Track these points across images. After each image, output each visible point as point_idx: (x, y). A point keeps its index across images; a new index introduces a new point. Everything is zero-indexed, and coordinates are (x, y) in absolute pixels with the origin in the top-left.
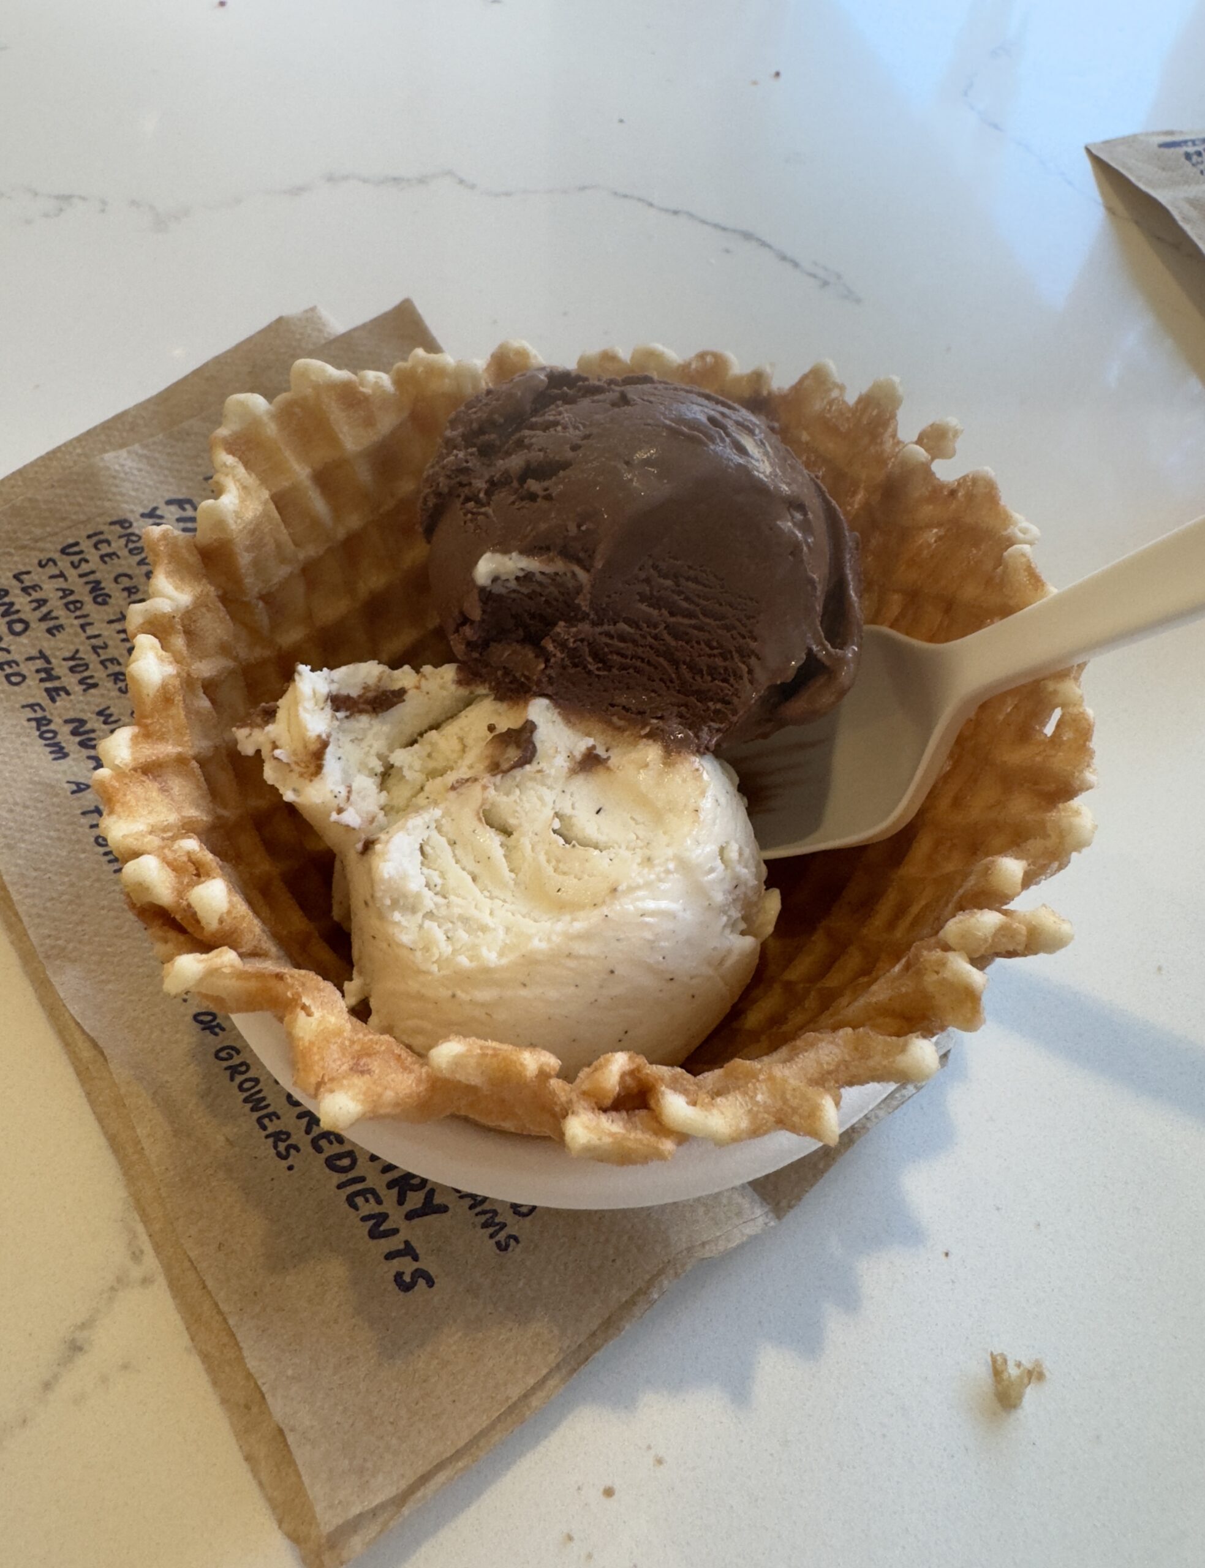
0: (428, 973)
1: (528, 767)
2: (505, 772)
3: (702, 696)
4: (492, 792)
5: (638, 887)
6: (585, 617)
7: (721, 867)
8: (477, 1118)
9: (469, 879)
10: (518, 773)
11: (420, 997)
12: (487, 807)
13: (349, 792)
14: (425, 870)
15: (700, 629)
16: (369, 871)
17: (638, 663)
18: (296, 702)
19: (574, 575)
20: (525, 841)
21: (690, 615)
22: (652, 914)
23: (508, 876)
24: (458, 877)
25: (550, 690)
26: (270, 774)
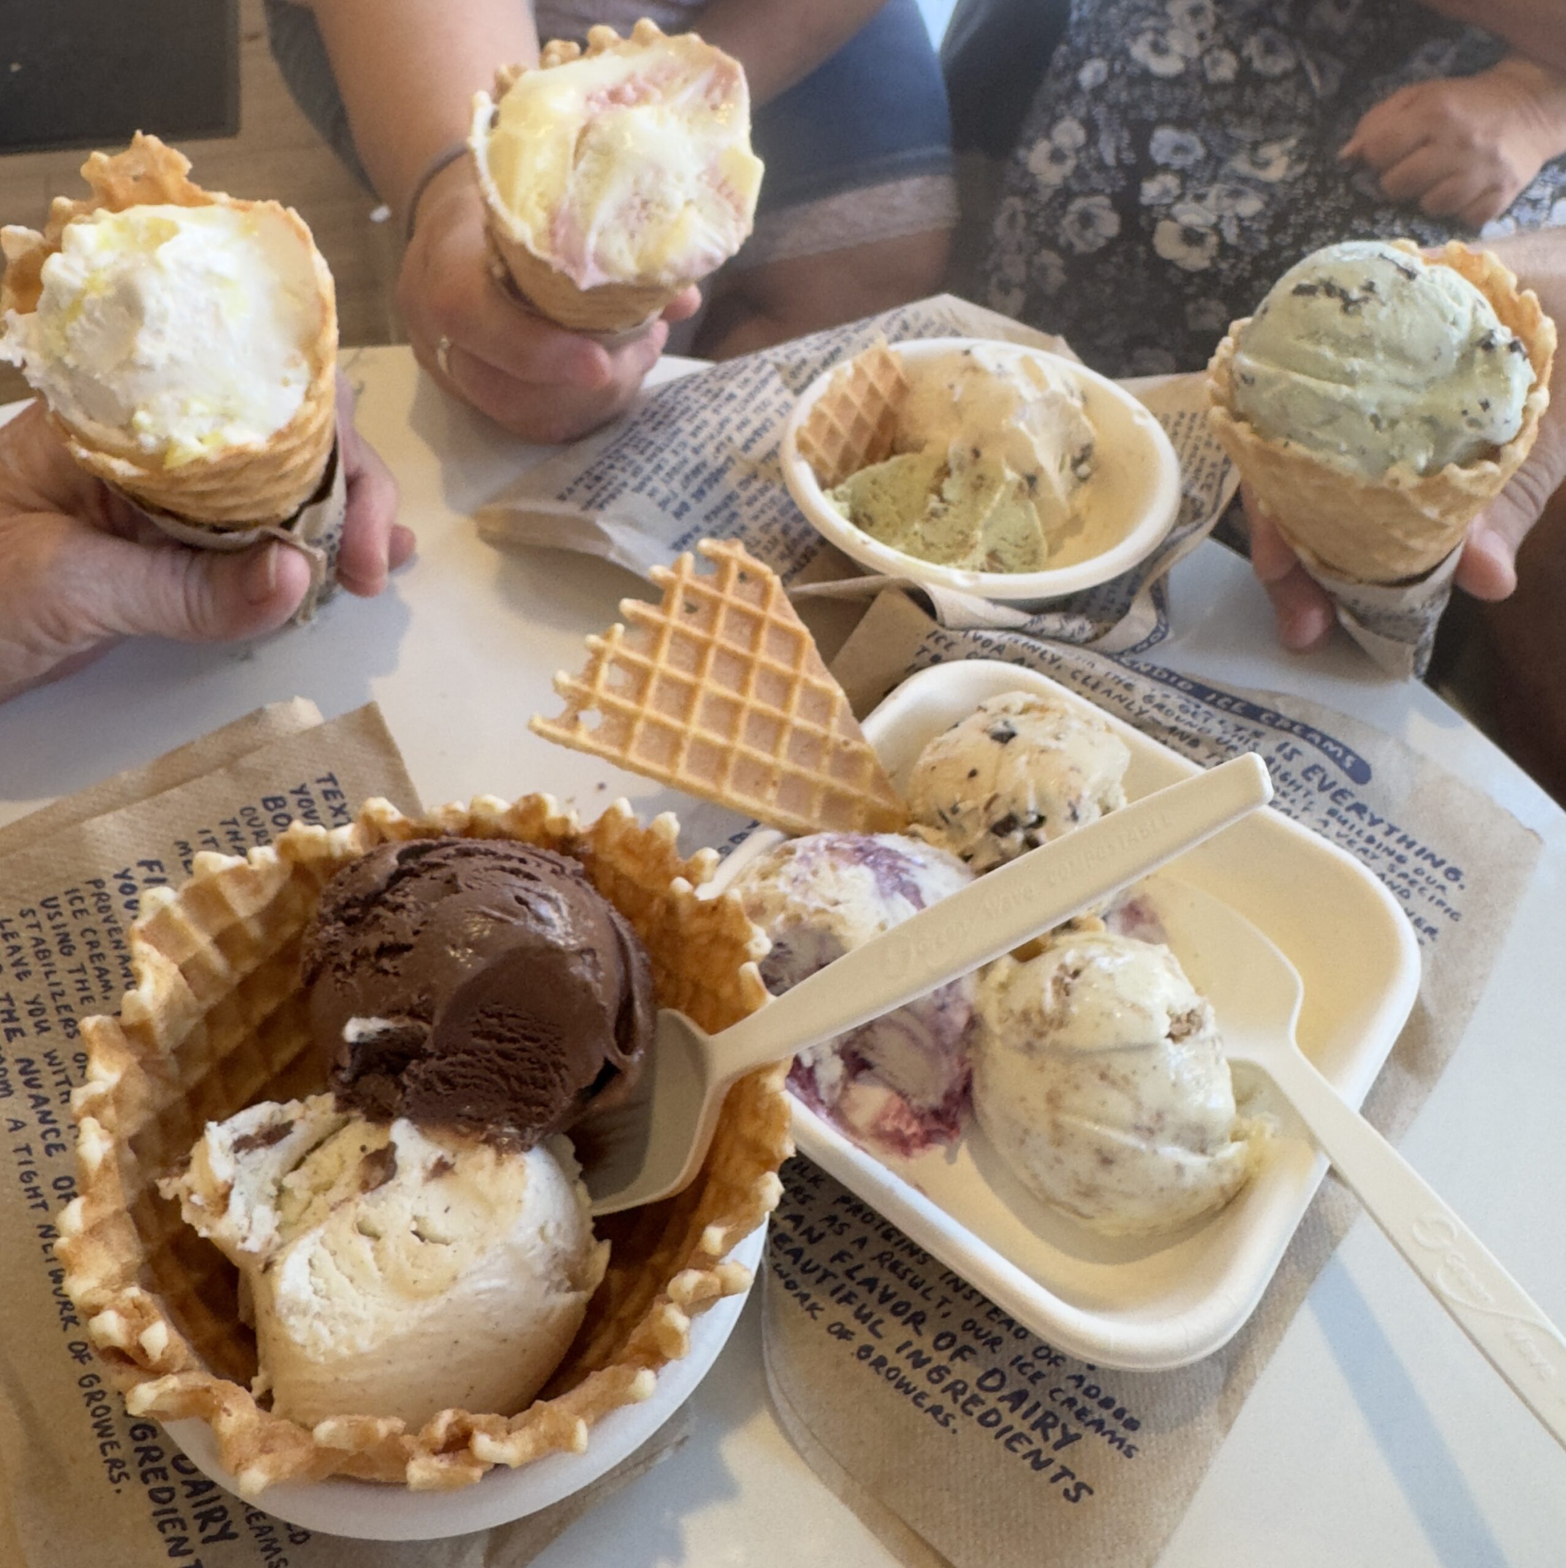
0: (316, 1364)
1: (391, 1183)
2: (372, 1190)
3: (528, 1102)
4: (363, 1207)
5: (472, 1273)
6: (431, 1055)
7: (539, 1242)
8: (354, 1474)
9: (347, 1281)
10: (384, 1189)
11: (312, 1383)
12: (360, 1219)
13: (251, 1223)
14: (313, 1279)
15: (523, 1050)
16: (270, 1289)
17: (477, 1081)
18: (206, 1154)
19: (420, 1028)
20: (389, 1243)
21: (513, 1040)
22: (486, 1291)
23: (378, 1274)
24: (339, 1280)
25: (408, 1112)
26: (187, 1216)
